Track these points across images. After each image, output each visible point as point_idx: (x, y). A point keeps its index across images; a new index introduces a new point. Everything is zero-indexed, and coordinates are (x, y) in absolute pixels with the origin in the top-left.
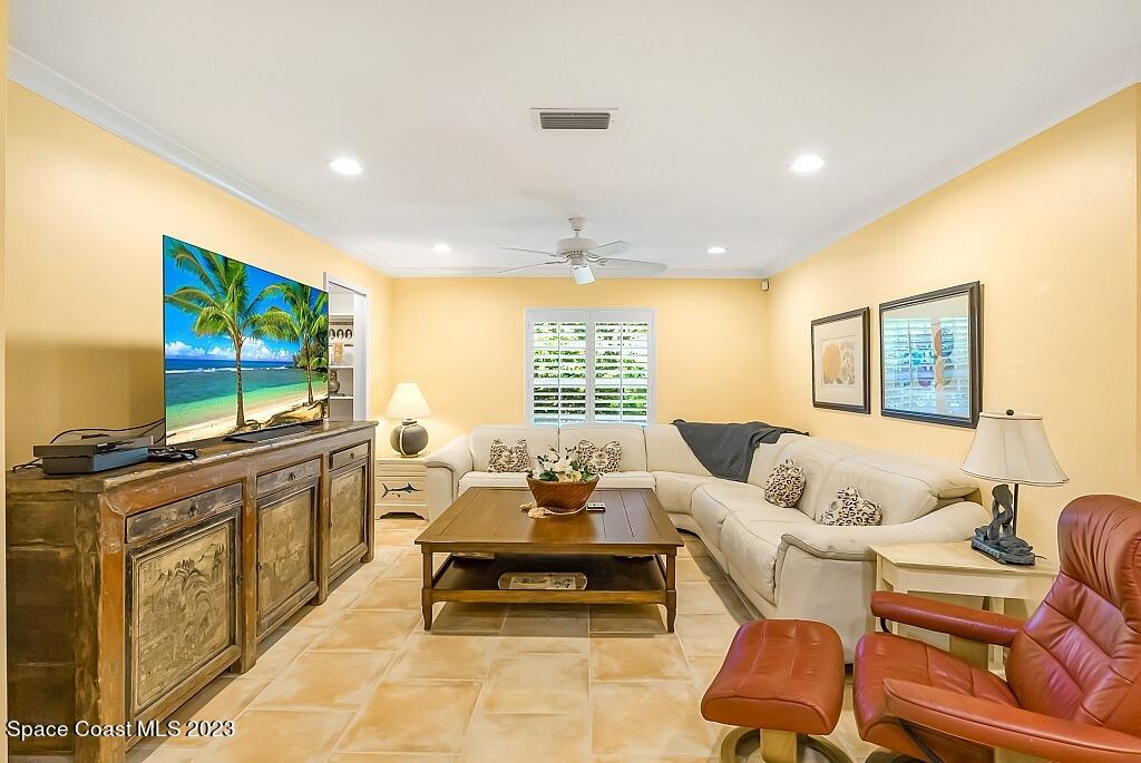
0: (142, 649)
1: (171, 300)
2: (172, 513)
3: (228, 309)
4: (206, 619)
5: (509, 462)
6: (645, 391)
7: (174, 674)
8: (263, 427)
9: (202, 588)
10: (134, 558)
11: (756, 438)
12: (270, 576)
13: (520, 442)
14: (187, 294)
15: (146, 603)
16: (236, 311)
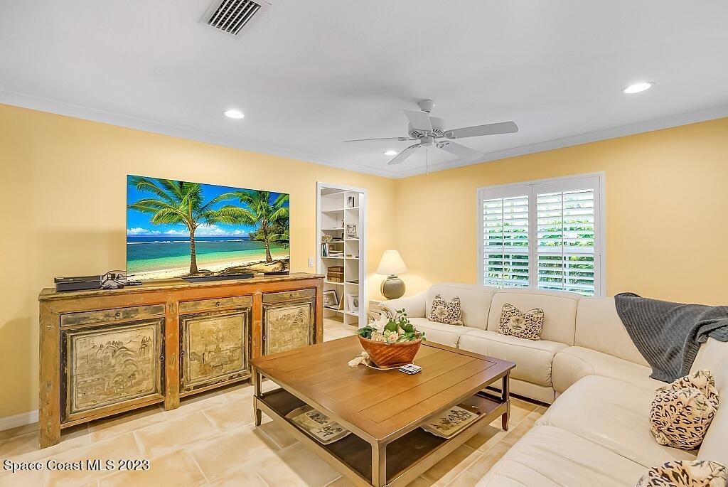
0: (79, 381)
1: (132, 207)
2: (100, 316)
3: (182, 208)
4: (133, 375)
5: (442, 314)
6: (592, 259)
7: (105, 399)
8: (215, 275)
9: (129, 358)
10: (69, 335)
11: (702, 330)
12: (199, 360)
13: (454, 299)
14: (146, 203)
15: (82, 358)
16: (190, 211)
